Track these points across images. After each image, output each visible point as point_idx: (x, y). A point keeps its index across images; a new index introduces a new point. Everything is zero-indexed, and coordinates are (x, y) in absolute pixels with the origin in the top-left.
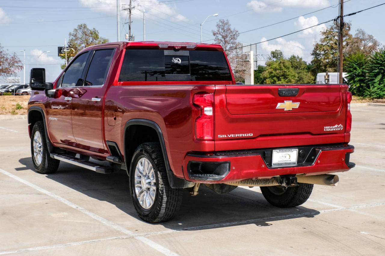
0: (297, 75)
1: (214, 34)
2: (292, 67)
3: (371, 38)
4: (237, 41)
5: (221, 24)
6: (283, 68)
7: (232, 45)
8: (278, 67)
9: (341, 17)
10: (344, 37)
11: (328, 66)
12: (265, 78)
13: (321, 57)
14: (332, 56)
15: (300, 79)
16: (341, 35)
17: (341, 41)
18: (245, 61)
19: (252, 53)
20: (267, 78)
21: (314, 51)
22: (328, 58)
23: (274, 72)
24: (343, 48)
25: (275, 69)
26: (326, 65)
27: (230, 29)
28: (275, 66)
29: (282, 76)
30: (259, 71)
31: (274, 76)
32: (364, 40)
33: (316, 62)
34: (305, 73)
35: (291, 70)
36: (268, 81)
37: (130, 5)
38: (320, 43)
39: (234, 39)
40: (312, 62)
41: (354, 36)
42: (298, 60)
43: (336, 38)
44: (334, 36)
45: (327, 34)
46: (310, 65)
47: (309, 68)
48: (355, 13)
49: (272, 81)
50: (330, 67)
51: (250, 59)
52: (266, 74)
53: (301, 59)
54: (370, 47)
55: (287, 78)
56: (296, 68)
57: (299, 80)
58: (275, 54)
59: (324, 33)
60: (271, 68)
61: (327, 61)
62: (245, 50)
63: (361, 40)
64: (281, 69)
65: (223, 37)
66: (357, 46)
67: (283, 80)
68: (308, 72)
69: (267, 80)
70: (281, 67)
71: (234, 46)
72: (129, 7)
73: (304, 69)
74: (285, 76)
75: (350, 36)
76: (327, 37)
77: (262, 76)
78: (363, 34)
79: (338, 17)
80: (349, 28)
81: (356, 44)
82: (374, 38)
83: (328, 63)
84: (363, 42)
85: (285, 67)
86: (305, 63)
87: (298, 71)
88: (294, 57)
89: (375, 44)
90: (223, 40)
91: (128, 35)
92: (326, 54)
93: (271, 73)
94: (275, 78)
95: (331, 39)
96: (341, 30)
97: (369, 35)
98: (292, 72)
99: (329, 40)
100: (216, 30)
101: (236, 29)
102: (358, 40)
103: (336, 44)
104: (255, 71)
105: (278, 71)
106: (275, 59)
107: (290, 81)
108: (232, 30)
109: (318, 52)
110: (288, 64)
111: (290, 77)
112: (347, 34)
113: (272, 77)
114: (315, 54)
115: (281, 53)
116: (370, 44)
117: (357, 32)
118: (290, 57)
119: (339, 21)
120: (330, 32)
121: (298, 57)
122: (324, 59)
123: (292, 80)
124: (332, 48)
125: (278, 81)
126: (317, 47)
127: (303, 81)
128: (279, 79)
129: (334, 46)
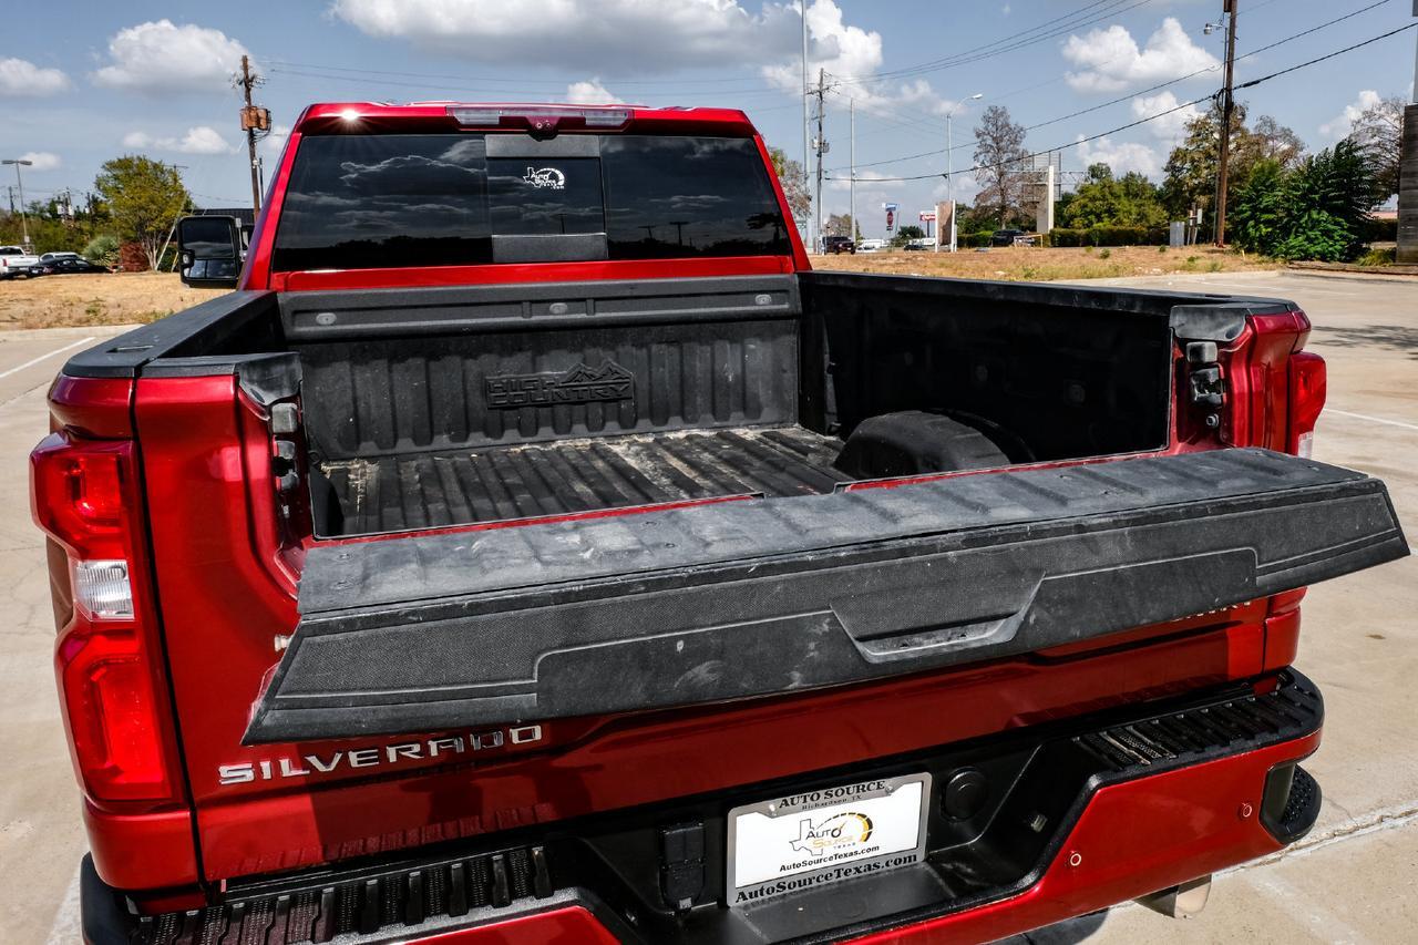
0: (1134, 210)
1: (978, 136)
2: (1127, 194)
3: (1287, 134)
4: (1021, 147)
5: (991, 115)
6: (1109, 197)
7: (1011, 155)
8: (1098, 195)
9: (1228, 90)
10: (1232, 133)
11: (1198, 191)
12: (1073, 217)
13: (1184, 174)
14: (1206, 171)
15: (1142, 217)
16: (1226, 129)
17: (1224, 141)
18: (1037, 184)
19: (1052, 170)
20: (1076, 217)
21: (1170, 162)
22: (1199, 176)
23: (1090, 205)
24: (1229, 154)
25: (1093, 199)
26: (1195, 189)
27: (1008, 125)
28: (1093, 192)
29: (1106, 211)
30: (1064, 201)
31: (1091, 212)
32: (1272, 139)
33: (1175, 185)
34: (1152, 207)
35: (1124, 200)
36: (1077, 222)
37: (821, 84)
38: (1183, 146)
39: (1016, 142)
40: (1164, 184)
41: (1252, 132)
42: (1139, 182)
43: (1216, 136)
44: (1212, 133)
45: (1198, 129)
46: (1162, 190)
47: (1159, 198)
48: (1257, 82)
49: (1086, 222)
50: (1199, 194)
51: (1047, 181)
52: (1074, 208)
53: (1146, 179)
54: (1284, 151)
55: (1114, 216)
56: (1136, 196)
57: (1140, 220)
58: (1095, 171)
59: (1192, 126)
60: (1084, 197)
61: (1196, 182)
62: (1039, 164)
63: (1267, 139)
64: (1104, 198)
65: (994, 139)
66: (1258, 151)
67: (1106, 219)
68: (1156, 204)
69: (1076, 220)
70: (1104, 196)
71: (1016, 156)
72: (818, 88)
73: (1150, 198)
74: (1111, 213)
75: (1244, 132)
76: (1199, 135)
77: (1066, 212)
78: (1272, 127)
79: (1222, 91)
80: (1244, 115)
81: (1256, 147)
82: (1294, 134)
83: (1197, 186)
84: (1271, 143)
85: (1112, 194)
86: (1153, 186)
87: (1138, 201)
88: (1132, 175)
89: (1296, 146)
90: (995, 145)
91: (816, 141)
92: (1196, 168)
93: (1085, 206)
94: (1092, 217)
95: (1206, 139)
96: (1227, 117)
97: (1283, 129)
98: (1123, 204)
99: (1201, 140)
100: (981, 126)
101: (1020, 125)
102: (1260, 140)
103: (1215, 146)
104: (1055, 202)
105: (1098, 203)
106: (1095, 181)
107: (1121, 223)
108: (1012, 126)
109: (1178, 164)
110: (1117, 190)
111: (1121, 215)
112: (1238, 128)
113: (1086, 215)
114: (1172, 168)
115: (1108, 168)
116: (1286, 147)
117: (1259, 122)
118: (1124, 175)
119: (1222, 100)
120: (1204, 123)
121: (1140, 176)
122: (1192, 177)
123: (1125, 220)
124: (1209, 156)
125: (1098, 222)
126: (1178, 155)
127: (1148, 221)
128: (1099, 219)
129: (1213, 152)
